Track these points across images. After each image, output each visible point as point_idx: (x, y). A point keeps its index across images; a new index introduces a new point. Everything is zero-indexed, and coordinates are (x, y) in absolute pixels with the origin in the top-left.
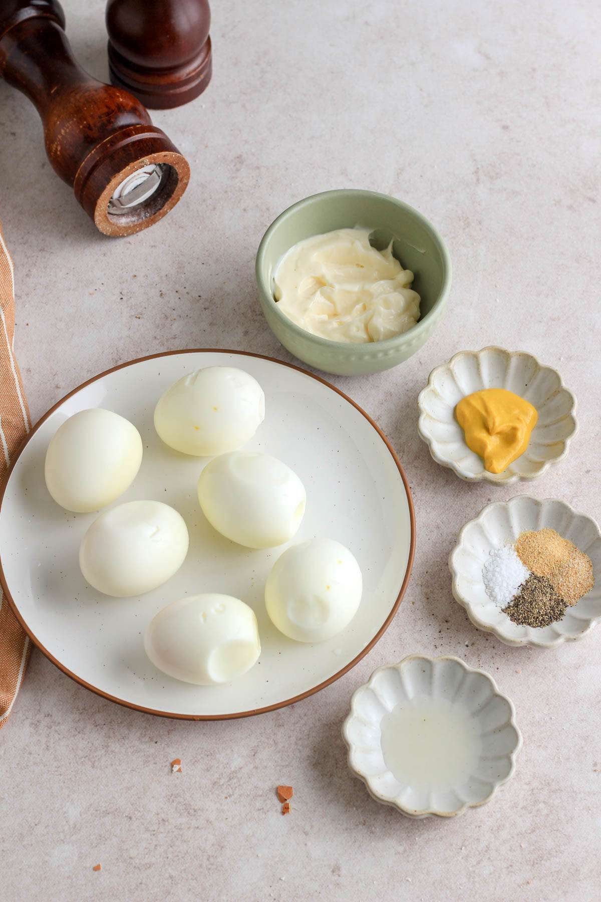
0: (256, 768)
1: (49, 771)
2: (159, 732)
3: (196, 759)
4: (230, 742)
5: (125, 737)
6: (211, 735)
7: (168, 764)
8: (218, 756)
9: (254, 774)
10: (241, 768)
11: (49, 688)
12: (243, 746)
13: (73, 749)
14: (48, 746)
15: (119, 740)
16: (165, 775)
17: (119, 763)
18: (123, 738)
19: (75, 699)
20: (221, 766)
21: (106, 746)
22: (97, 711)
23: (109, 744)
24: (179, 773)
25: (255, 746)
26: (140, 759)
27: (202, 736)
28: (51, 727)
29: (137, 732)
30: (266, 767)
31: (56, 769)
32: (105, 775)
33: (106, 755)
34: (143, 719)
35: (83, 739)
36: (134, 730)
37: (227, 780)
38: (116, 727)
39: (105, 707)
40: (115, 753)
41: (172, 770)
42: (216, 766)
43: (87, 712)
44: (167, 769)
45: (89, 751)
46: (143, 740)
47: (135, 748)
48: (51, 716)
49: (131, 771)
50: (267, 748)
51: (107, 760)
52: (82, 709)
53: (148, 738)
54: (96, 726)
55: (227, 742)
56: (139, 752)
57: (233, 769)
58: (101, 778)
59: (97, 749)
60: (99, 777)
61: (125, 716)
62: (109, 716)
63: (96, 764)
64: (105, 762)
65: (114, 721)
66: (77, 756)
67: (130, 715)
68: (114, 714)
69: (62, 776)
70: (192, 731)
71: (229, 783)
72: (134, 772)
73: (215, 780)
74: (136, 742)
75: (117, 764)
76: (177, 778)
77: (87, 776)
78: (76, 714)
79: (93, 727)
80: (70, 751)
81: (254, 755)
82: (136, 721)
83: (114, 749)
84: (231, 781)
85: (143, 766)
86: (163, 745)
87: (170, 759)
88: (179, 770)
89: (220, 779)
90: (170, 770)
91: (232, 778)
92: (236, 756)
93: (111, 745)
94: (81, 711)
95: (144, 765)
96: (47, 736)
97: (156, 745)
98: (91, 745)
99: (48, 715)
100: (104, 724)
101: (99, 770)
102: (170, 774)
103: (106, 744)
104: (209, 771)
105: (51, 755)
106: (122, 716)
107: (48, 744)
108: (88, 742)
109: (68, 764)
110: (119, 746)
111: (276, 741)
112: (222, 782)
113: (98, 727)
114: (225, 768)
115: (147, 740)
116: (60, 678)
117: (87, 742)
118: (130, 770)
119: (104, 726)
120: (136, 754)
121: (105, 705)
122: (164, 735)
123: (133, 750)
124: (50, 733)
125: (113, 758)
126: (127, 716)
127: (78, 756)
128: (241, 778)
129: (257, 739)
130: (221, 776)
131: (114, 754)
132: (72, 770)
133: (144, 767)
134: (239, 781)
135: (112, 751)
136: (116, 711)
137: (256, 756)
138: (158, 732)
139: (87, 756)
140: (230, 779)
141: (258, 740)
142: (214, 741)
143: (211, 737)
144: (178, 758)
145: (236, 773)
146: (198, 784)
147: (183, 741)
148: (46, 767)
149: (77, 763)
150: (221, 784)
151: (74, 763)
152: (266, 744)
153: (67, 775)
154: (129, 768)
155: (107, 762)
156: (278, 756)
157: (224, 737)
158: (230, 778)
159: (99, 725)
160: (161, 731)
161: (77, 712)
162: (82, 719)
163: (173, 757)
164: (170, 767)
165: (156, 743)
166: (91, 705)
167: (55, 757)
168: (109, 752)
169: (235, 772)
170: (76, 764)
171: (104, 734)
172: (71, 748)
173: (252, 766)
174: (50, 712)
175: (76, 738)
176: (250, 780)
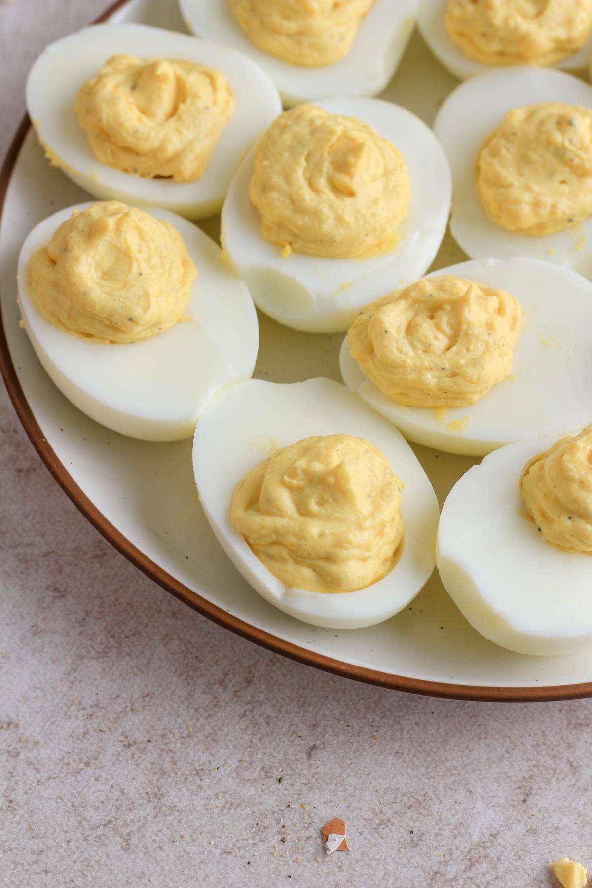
0: (533, 832)
1: (16, 864)
2: (286, 754)
3: (381, 816)
4: (463, 772)
5: (202, 769)
6: (415, 756)
7: (313, 833)
8: (435, 807)
9: (529, 847)
10: (495, 836)
11: (9, 658)
12: (496, 780)
13: (73, 806)
14: (11, 801)
15: (186, 779)
16: (309, 861)
17: (191, 836)
18: (198, 774)
19: (72, 683)
20: (446, 833)
21: (155, 795)
22: (129, 709)
23: (163, 790)
24: (342, 855)
25: (524, 778)
26: (244, 824)
27: (390, 758)
28: (18, 754)
29: (229, 757)
30: (557, 828)
31: (34, 858)
32: (159, 868)
33: (156, 817)
34: (243, 725)
35: (97, 780)
36: (222, 752)
37: (463, 867)
38: (178, 745)
39: (148, 699)
40: (178, 810)
41: (325, 849)
42: (433, 833)
43: (103, 711)
44: (311, 847)
45: (114, 809)
46: (247, 775)
47: (228, 796)
48: (17, 726)
49: (222, 854)
50: (554, 781)
51: (160, 831)
52: (91, 707)
53: (259, 769)
54: (129, 746)
55: (454, 772)
56: (239, 805)
57: (475, 838)
58: (147, 874)
59: (133, 803)
60: (144, 874)
61: (198, 719)
62: (160, 719)
63: (134, 840)
64: (156, 835)
65: (171, 732)
66: (84, 823)
67: (210, 716)
68: (170, 714)
69: (50, 875)
70: (367, 747)
71: (470, 874)
72: (230, 857)
73: (435, 868)
74: (231, 780)
75: (187, 837)
76: (340, 867)
77: (112, 872)
78: (77, 718)
79: (120, 749)
80: (68, 811)
81: (525, 801)
82: (225, 729)
83: (176, 800)
84: (473, 869)
85: (251, 841)
86: (297, 786)
87: (316, 821)
88: (343, 848)
89: (446, 864)
90: (320, 850)
91: (477, 862)
92: (479, 805)
93: (168, 792)
94: (90, 711)
95: (253, 838)
96: (8, 775)
97: (280, 786)
98: (120, 793)
99: (9, 724)
100: (149, 741)
101: (142, 855)
102: (320, 859)
103: (156, 790)
104: (417, 845)
105: (19, 823)
106: (191, 719)
107: (12, 798)
108: (112, 787)
109: (64, 845)
110: (187, 794)
111: (575, 764)
112: (452, 870)
113: (133, 748)
114: (455, 837)
115: (256, 774)
116: (34, 634)
117: (108, 788)
118: (219, 851)
119: (149, 745)
120: (232, 811)
121: (147, 695)
122: (298, 760)
123: (223, 801)
124: (15, 768)
125: (175, 823)
126: (202, 720)
127: (89, 822)
128: (499, 859)
129: (529, 760)
130: (448, 858)
131: (176, 814)
132: (75, 858)
133: (255, 844)
134: (494, 868)
135: (173, 808)
136: (175, 706)
137: (528, 802)
138: (282, 753)
139: (110, 822)
140: (472, 864)
141: (530, 763)
142: (423, 769)
143: (415, 759)
144: (335, 815)
145: (484, 848)
146: (391, 880)
147: (344, 775)
148: (9, 853)
149: (85, 839)
150: (450, 876)
151: (78, 840)
152: (551, 772)
153: (64, 870)
154: (216, 846)
155: (160, 835)
156: (583, 799)
157: (447, 760)
158: (470, 860)
159: (135, 743)
160: (290, 751)
161: (80, 714)
162: (91, 732)
163: (325, 815)
164: (319, 841)
165: (280, 781)
166: (115, 696)
167: (30, 828)
168: (164, 808)
169: (483, 845)
170: (85, 844)
171: (149, 766)
172: (69, 804)
173: (522, 829)
174: (13, 716)
175: (79, 777)
176: (520, 862)
